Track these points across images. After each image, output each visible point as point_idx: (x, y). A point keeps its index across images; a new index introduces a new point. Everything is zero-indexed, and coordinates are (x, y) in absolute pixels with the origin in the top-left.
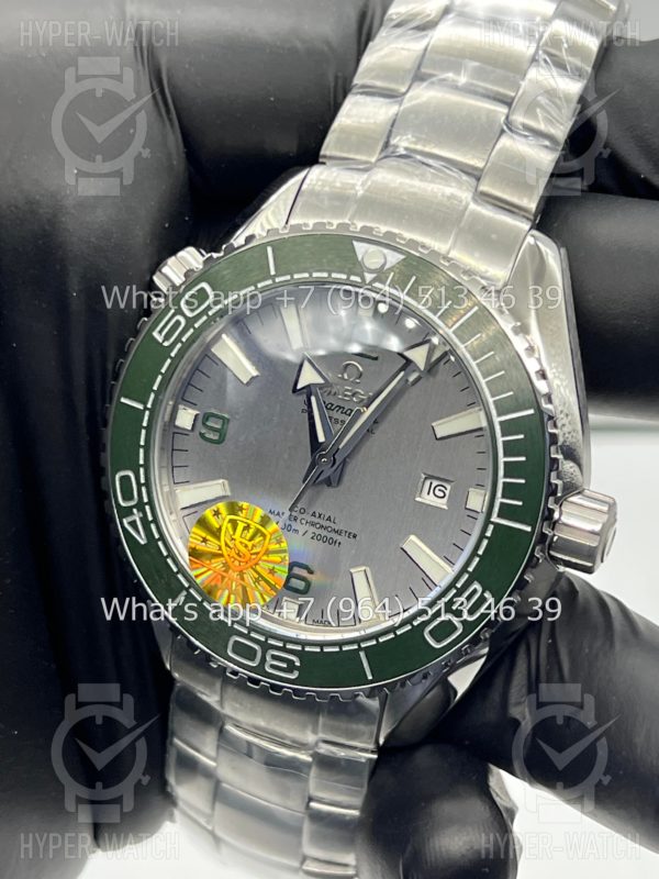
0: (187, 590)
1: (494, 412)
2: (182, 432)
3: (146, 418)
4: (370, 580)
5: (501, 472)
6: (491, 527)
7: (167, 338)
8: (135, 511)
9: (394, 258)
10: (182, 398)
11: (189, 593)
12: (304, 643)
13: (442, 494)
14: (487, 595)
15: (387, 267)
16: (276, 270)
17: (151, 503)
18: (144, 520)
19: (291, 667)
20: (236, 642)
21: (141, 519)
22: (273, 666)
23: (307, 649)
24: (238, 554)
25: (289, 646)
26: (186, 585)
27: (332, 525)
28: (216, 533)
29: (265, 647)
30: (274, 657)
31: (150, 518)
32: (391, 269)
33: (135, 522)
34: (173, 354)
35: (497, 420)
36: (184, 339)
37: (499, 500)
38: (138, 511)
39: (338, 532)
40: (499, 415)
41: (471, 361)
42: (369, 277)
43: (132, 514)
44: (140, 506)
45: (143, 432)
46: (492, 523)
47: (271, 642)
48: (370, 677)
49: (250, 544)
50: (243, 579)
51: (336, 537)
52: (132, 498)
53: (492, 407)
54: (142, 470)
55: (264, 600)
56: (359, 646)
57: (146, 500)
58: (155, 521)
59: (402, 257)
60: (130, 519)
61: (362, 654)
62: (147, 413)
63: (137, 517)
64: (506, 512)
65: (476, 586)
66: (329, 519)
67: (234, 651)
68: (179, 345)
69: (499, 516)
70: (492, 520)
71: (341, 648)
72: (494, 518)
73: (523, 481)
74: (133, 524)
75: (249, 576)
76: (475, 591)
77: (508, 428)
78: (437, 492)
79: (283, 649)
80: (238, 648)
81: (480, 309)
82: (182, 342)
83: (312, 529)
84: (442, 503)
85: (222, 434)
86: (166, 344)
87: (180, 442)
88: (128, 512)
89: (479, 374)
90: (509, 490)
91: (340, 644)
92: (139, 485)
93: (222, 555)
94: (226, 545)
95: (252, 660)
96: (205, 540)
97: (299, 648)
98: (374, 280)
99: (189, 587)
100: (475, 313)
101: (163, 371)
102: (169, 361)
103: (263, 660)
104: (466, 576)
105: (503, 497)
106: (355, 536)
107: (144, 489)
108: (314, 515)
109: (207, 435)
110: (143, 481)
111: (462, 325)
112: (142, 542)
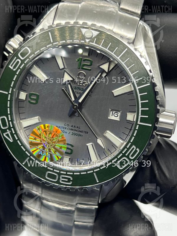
0: (29, 157)
1: (136, 85)
2: (22, 101)
3: (9, 97)
4: (94, 147)
5: (140, 106)
6: (138, 126)
7: (14, 67)
8: (8, 130)
9: (95, 33)
10: (21, 89)
11: (30, 158)
12: (73, 172)
13: (117, 116)
14: (137, 149)
15: (93, 37)
16: (53, 40)
17: (14, 127)
18: (11, 133)
19: (69, 180)
20: (49, 173)
21: (10, 133)
22: (62, 181)
23: (75, 174)
24: (48, 143)
25: (68, 173)
26: (29, 155)
27: (79, 129)
28: (39, 136)
29: (59, 174)
30: (63, 178)
31: (14, 133)
32: (95, 37)
33: (8, 134)
34: (17, 73)
35: (137, 88)
36: (21, 68)
37: (140, 116)
38: (9, 130)
39: (81, 132)
40: (138, 86)
41: (127, 68)
42: (87, 40)
43: (7, 131)
44: (10, 128)
45: (9, 102)
46: (138, 124)
47: (62, 172)
48: (98, 182)
49: (52, 139)
50: (50, 151)
51: (80, 133)
52: (6, 126)
53: (135, 84)
54: (9, 116)
55: (58, 158)
56: (93, 171)
57: (11, 126)
58: (16, 133)
59: (99, 33)
60: (6, 133)
61: (94, 174)
62: (9, 95)
63: (8, 132)
64: (142, 120)
65: (134, 146)
66: (78, 127)
67: (48, 177)
68: (19, 70)
69: (140, 122)
70: (138, 123)
71: (87, 173)
72: (139, 123)
73: (148, 109)
74: (7, 135)
75: (53, 150)
76: (133, 148)
77: (141, 91)
78: (115, 115)
79: (66, 175)
80: (49, 175)
81: (128, 49)
82: (20, 69)
83: (72, 131)
84: (118, 119)
85: (37, 100)
86: (14, 70)
87: (21, 104)
88: (5, 131)
89: (130, 72)
90: (143, 113)
91: (86, 171)
92: (9, 121)
93: (42, 144)
94: (43, 140)
95: (55, 179)
96: (35, 139)
97: (72, 174)
98: (89, 42)
99: (30, 156)
100: (127, 51)
101: (14, 80)
102: (16, 76)
103: (59, 178)
104: (130, 144)
105: (141, 115)
106: (87, 133)
107: (10, 123)
108: (72, 126)
109: (31, 101)
110: (10, 120)
111: (122, 55)
112: (11, 141)
